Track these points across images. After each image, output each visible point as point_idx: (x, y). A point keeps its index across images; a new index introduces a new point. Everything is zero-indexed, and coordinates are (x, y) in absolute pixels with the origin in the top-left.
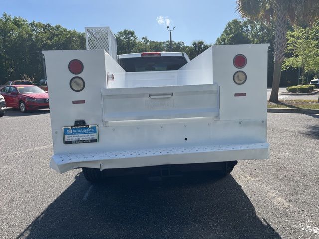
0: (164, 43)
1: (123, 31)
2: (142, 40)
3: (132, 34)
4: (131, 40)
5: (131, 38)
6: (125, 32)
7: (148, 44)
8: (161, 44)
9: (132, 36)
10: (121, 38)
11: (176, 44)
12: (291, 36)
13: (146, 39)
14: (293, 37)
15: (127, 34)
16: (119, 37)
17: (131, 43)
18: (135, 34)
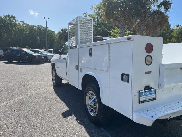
0: (36, 26)
1: (7, 15)
2: (20, 23)
3: (14, 18)
4: (13, 22)
5: (13, 20)
6: (8, 16)
7: (25, 25)
8: (33, 26)
9: (14, 19)
10: (6, 19)
11: (43, 28)
12: (113, 32)
13: (24, 22)
14: (114, 32)
15: (10, 17)
16: (4, 19)
17: (13, 24)
18: (16, 18)
